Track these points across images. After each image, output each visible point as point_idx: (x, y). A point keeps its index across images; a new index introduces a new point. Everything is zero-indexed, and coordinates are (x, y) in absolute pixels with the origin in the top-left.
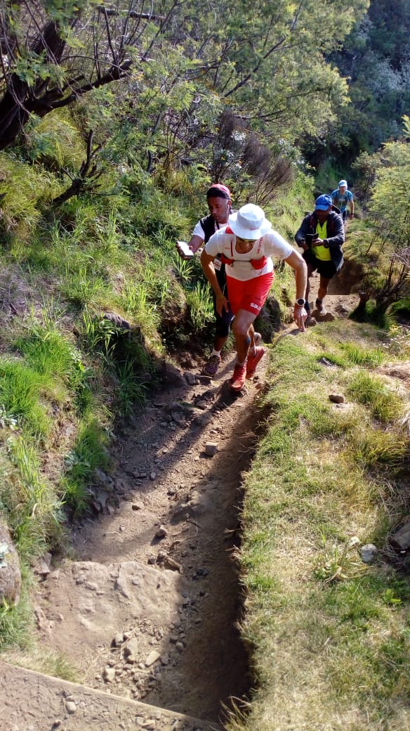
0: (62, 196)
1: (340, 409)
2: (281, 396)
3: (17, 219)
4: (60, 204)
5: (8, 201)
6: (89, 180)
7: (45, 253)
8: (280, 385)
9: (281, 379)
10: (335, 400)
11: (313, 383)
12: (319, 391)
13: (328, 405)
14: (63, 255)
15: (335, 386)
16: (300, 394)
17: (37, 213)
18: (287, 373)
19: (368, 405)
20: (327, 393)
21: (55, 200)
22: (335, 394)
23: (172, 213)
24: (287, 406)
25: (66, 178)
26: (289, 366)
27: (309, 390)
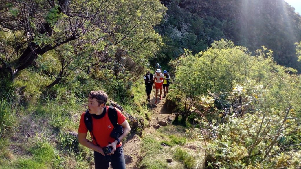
0: (51, 84)
1: (172, 165)
2: (147, 162)
3: (31, 96)
4: (50, 88)
5: (28, 88)
6: (63, 78)
7: (43, 108)
8: (147, 157)
9: (147, 154)
10: (169, 161)
11: (160, 154)
12: (163, 158)
13: (167, 164)
14: (51, 108)
15: (169, 155)
16: (155, 160)
17: (40, 92)
18: (149, 151)
19: (183, 162)
20: (166, 159)
21: (48, 86)
22: (169, 159)
23: (98, 87)
24: (150, 166)
25: (53, 77)
26: (150, 148)
27: (158, 158)
